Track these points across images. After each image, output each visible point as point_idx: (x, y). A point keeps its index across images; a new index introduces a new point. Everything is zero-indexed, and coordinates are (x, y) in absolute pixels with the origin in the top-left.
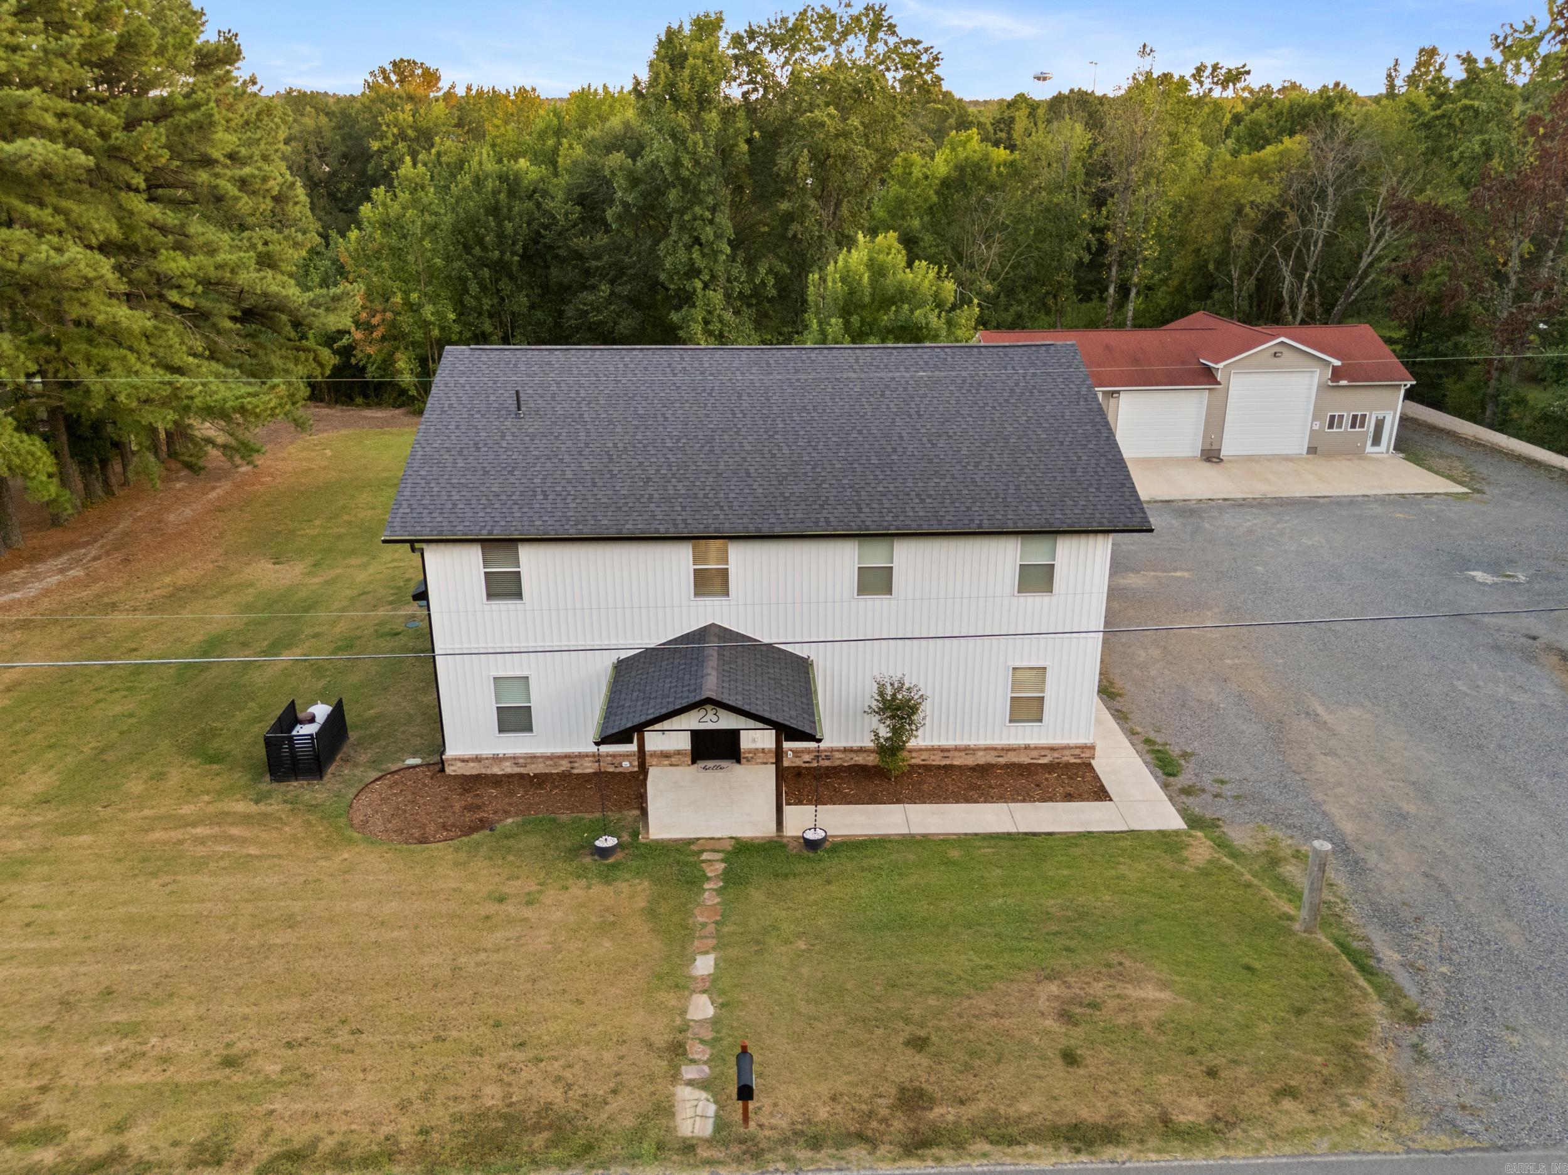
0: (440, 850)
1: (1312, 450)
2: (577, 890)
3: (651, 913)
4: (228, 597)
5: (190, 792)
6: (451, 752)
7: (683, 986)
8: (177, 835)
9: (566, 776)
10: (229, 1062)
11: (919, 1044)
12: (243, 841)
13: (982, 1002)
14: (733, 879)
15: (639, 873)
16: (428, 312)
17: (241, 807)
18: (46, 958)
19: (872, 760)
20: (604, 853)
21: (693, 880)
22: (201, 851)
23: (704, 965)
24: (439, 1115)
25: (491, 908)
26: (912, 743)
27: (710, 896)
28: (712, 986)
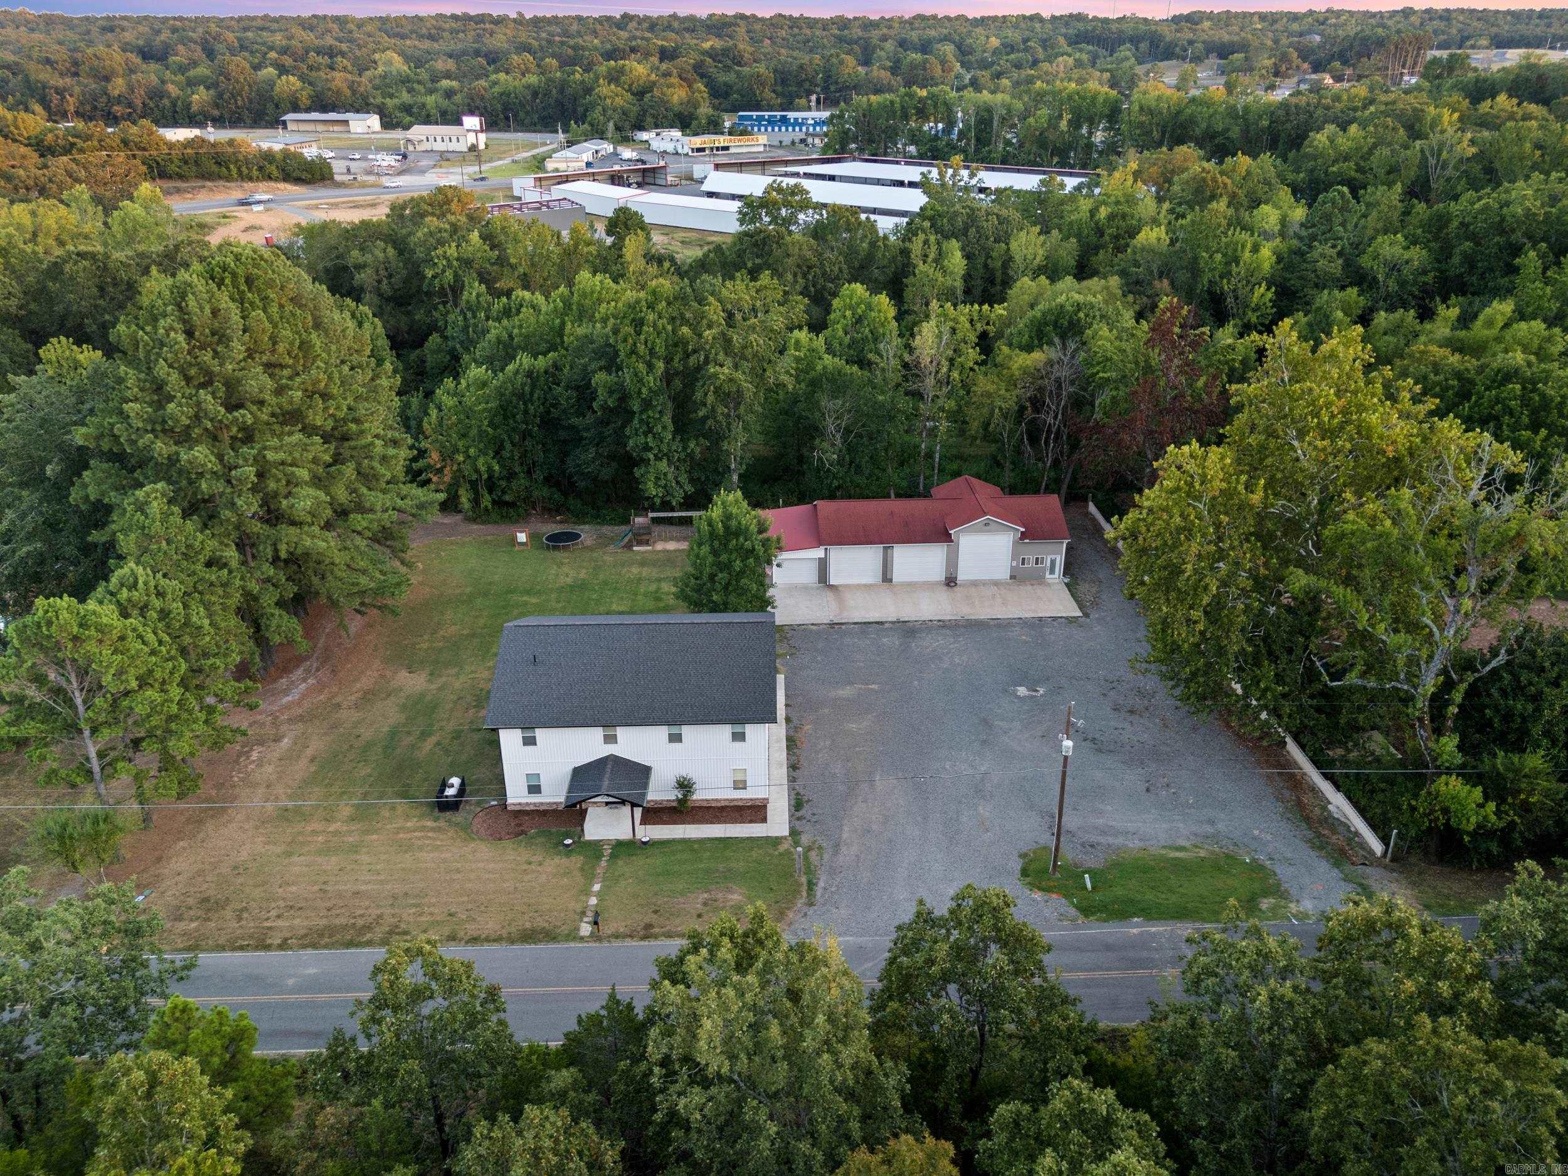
0: (506, 843)
1: (1012, 577)
2: (557, 860)
3: (582, 869)
4: (393, 698)
5: (408, 817)
6: (509, 801)
7: (588, 893)
8: (408, 836)
9: (555, 811)
10: (450, 915)
11: (656, 912)
12: (435, 839)
13: (681, 900)
14: (613, 856)
15: (580, 853)
16: (481, 463)
17: (430, 824)
18: (382, 882)
19: (674, 804)
20: (568, 846)
21: (599, 857)
22: (420, 843)
23: (597, 887)
24: (513, 930)
25: (525, 867)
26: (695, 797)
27: (603, 864)
28: (598, 894)
